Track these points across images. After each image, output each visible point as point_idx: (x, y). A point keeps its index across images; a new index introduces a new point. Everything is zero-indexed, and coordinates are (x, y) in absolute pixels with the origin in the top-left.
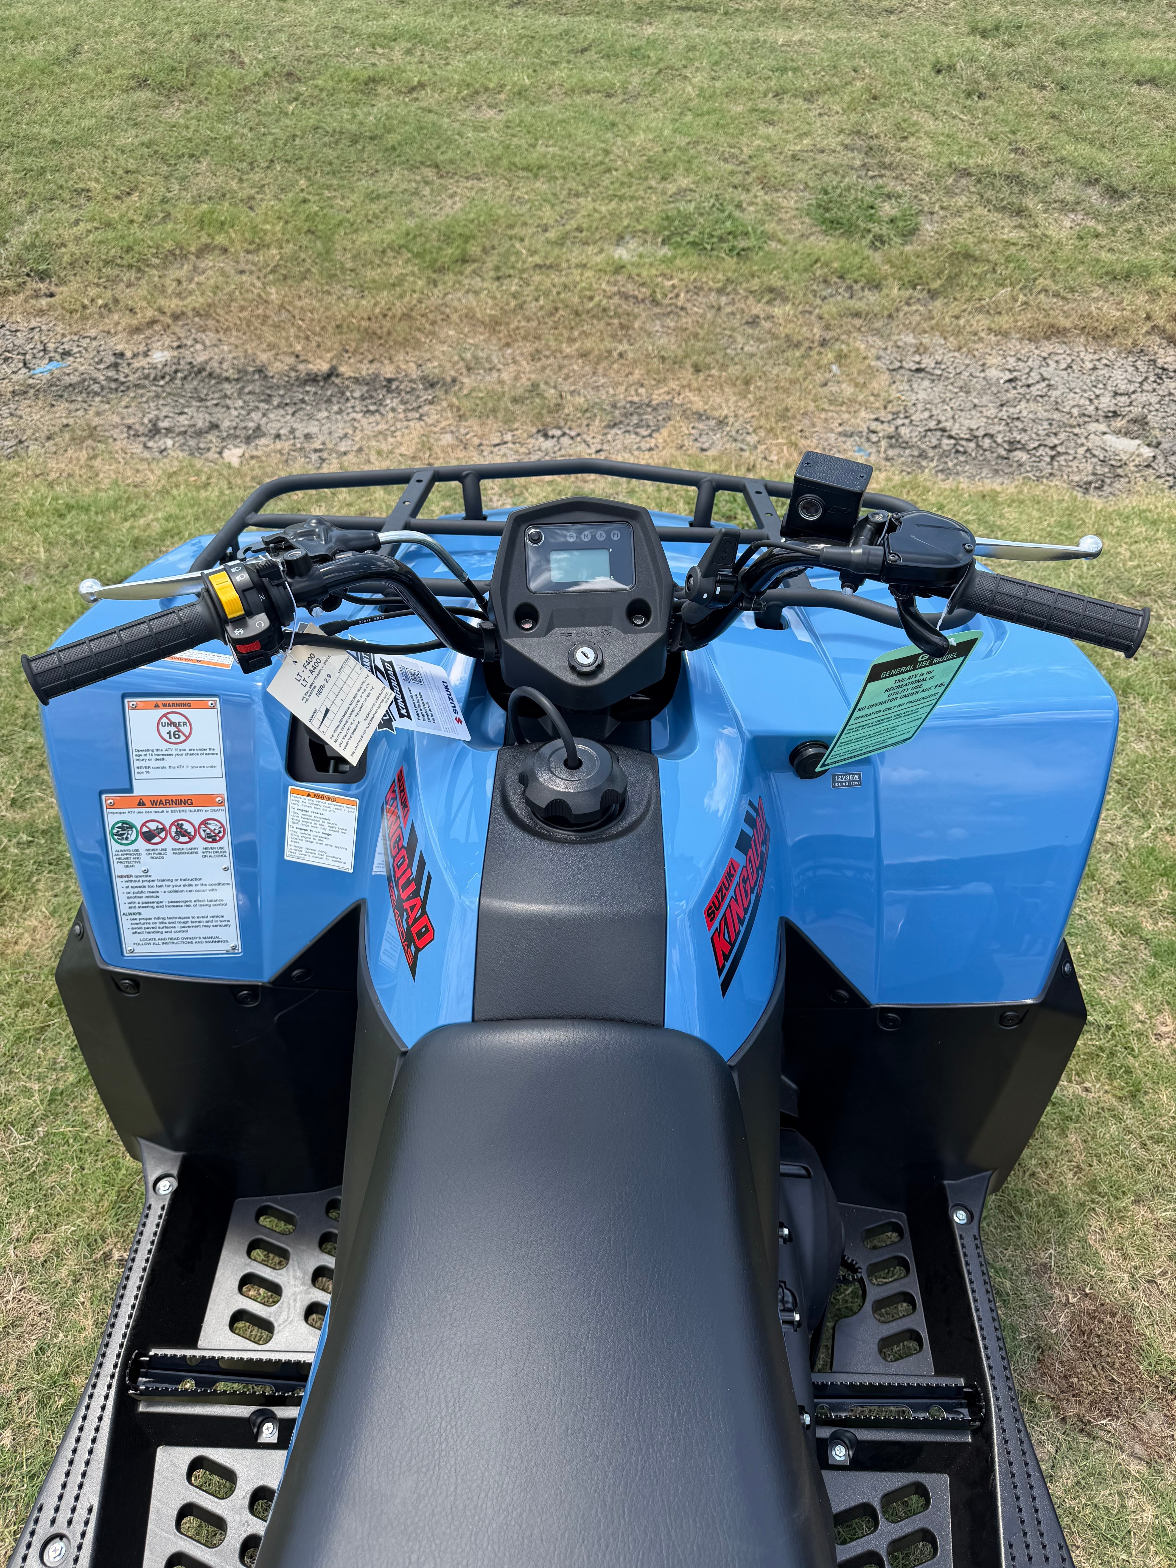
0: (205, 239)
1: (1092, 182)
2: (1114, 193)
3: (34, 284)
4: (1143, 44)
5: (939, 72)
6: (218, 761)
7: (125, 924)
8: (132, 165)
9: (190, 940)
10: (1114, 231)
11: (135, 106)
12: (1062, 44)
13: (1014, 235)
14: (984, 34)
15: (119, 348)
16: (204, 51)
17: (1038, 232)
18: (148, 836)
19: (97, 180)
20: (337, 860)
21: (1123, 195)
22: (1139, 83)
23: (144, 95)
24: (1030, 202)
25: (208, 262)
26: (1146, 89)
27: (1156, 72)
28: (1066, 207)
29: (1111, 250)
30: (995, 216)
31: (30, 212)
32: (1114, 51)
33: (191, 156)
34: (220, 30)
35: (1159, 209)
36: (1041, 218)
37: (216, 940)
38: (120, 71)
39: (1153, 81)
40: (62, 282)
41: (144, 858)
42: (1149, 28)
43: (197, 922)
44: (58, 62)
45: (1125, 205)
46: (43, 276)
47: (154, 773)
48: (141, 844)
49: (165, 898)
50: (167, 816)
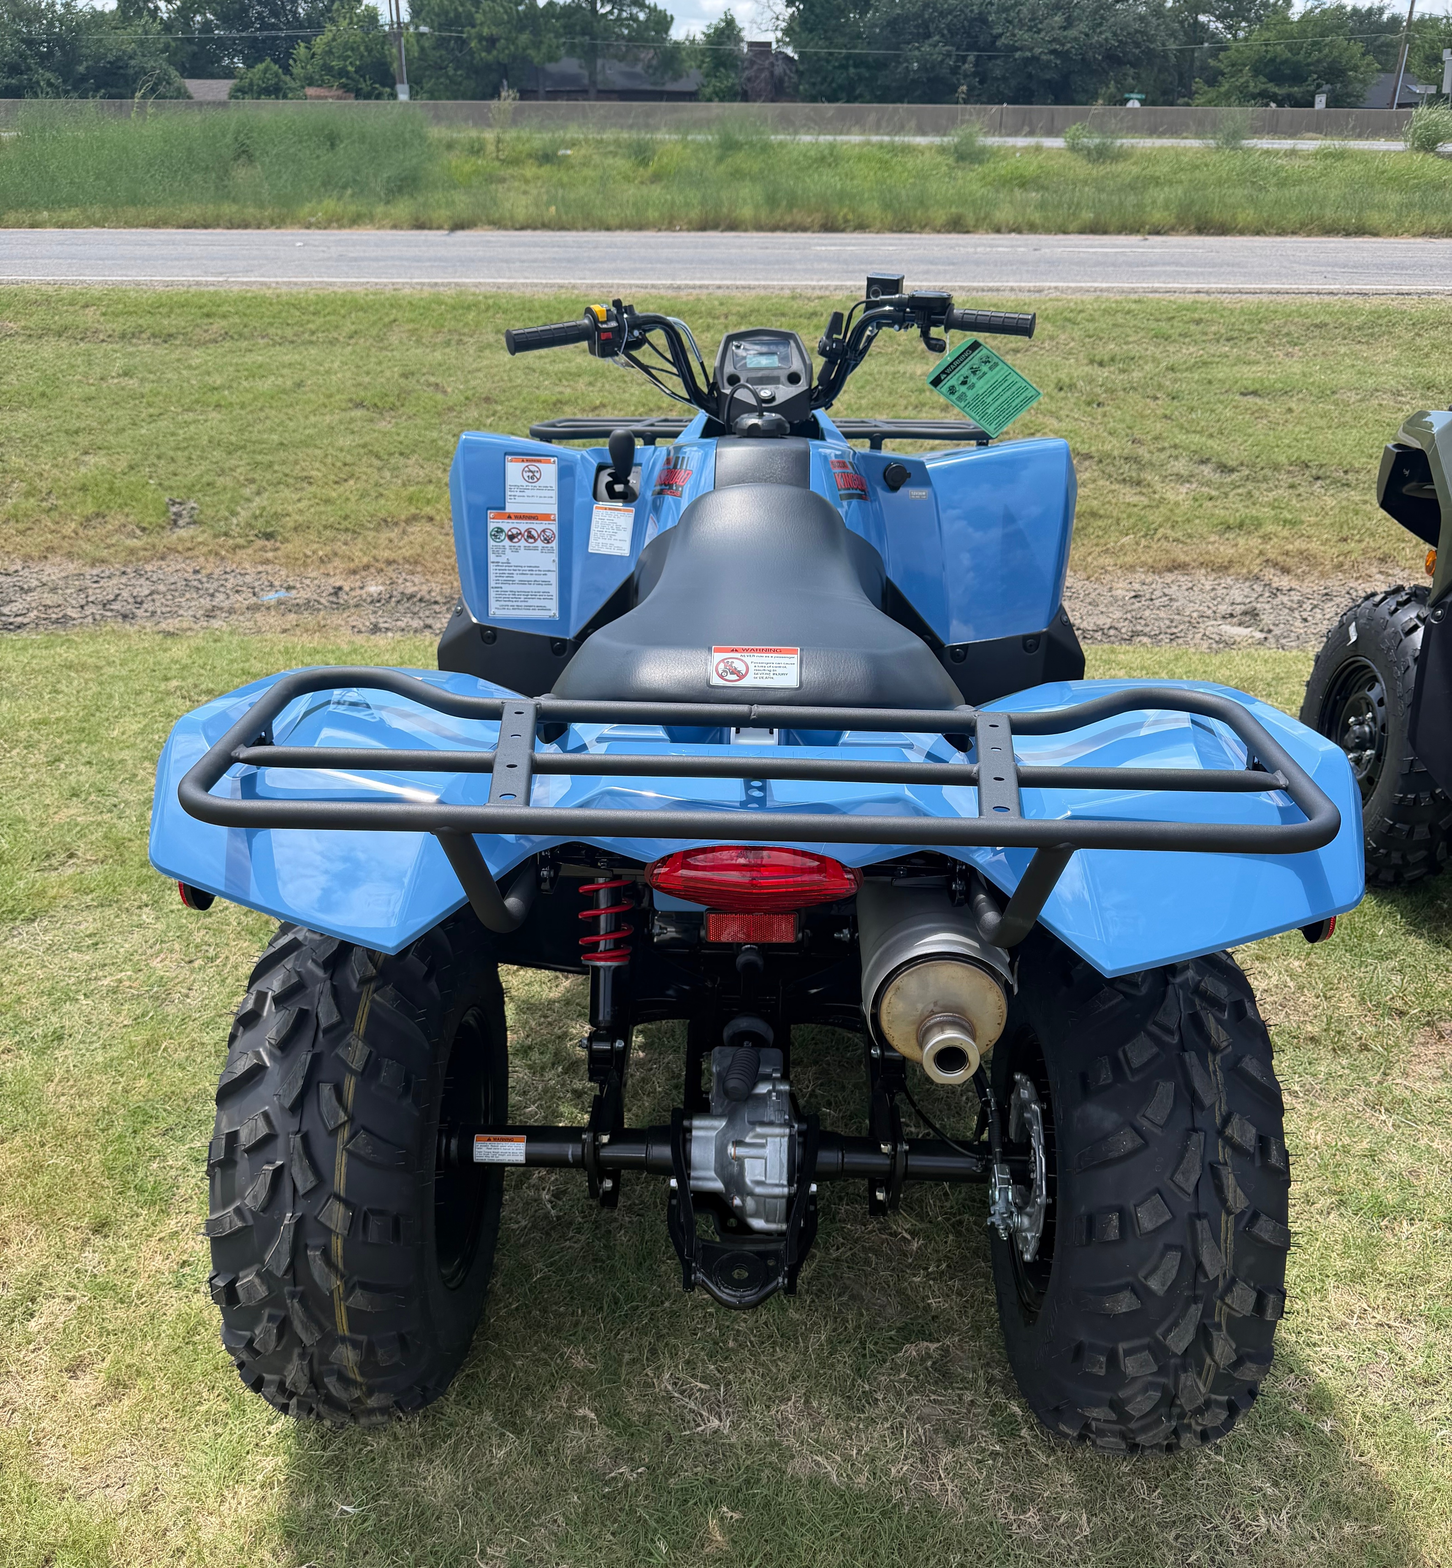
0: (413, 510)
1: (1203, 462)
2: (1224, 468)
3: (260, 543)
4: (1245, 369)
5: (1061, 389)
6: (554, 494)
7: (492, 594)
8: (349, 459)
9: (528, 608)
10: (1226, 495)
11: (352, 420)
12: (1172, 369)
13: (1135, 499)
14: (1101, 364)
15: (338, 584)
16: (411, 383)
17: (1157, 496)
18: (511, 538)
19: (318, 470)
20: (619, 548)
21: (1232, 470)
22: (1243, 394)
23: (358, 413)
24: (1148, 476)
25: (414, 528)
26: (1251, 399)
27: (1257, 386)
28: (1180, 479)
29: (1224, 508)
30: (1116, 486)
31: (258, 493)
32: (1220, 372)
33: (401, 454)
34: (425, 370)
35: (1265, 479)
36: (1158, 487)
37: (543, 608)
38: (338, 397)
39: (1255, 393)
40: (286, 540)
41: (508, 551)
42: (1252, 358)
43: (534, 595)
44: (284, 391)
45: (1235, 476)
46: (269, 536)
47: (518, 499)
48: (507, 542)
49: (517, 578)
50: (523, 526)
